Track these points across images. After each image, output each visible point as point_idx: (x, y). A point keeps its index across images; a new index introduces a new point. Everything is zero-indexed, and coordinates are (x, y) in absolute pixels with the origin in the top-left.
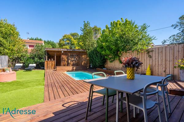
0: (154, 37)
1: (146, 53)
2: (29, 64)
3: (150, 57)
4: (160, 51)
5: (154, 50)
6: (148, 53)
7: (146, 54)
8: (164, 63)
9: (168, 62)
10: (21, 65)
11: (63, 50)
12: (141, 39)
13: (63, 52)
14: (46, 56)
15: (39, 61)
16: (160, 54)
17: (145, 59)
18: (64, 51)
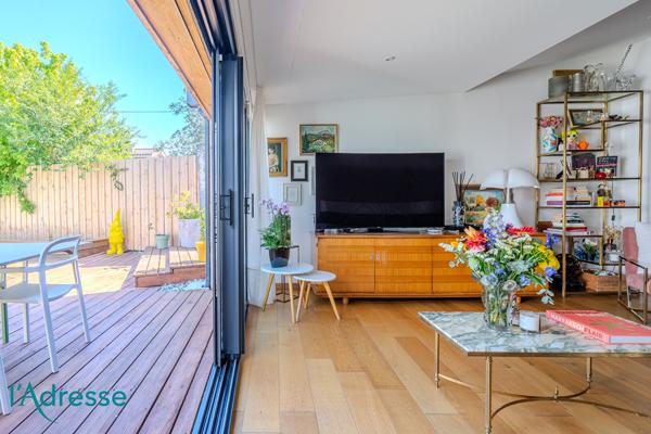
0: (136, 130)
1: (109, 173)
3: (120, 187)
4: (143, 172)
5: (130, 168)
6: (115, 174)
7: (108, 179)
8: (152, 204)
9: (160, 202)
12: (93, 130)
16: (143, 177)
17: (108, 193)
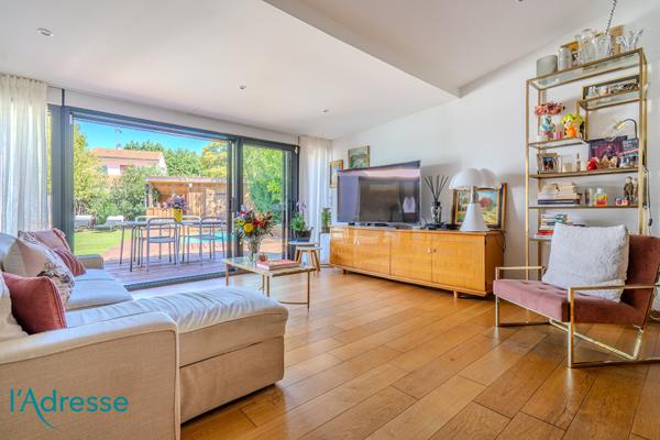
2: (106, 216)
10: (89, 217)
11: (191, 180)
13: (191, 185)
14: (150, 196)
15: (131, 208)
18: (194, 184)
